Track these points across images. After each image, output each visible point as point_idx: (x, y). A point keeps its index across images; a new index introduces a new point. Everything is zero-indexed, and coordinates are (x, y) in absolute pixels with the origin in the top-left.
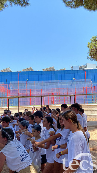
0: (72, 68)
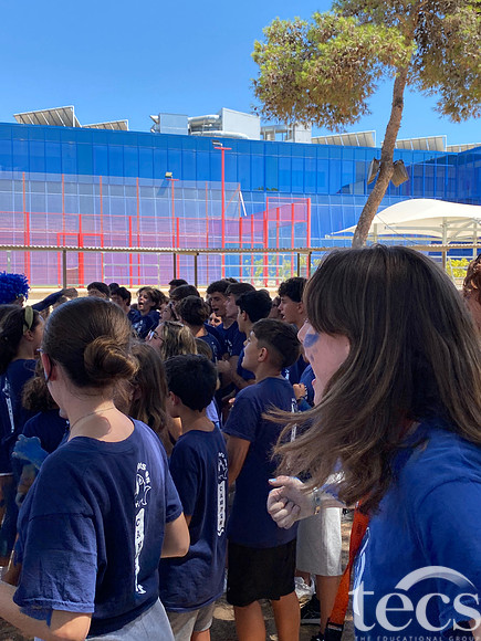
0: (157, 123)
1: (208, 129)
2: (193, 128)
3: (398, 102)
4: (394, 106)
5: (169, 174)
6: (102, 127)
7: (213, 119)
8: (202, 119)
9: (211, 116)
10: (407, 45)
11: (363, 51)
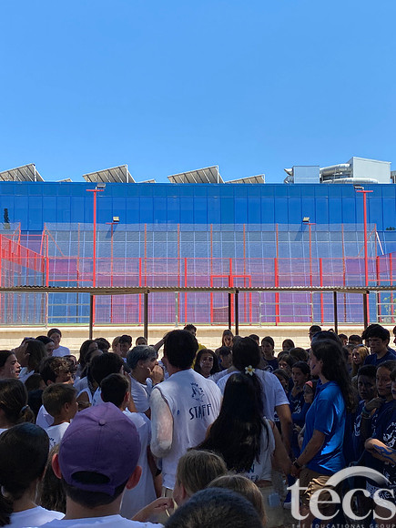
0: (291, 175)
1: (339, 177)
2: (325, 177)
5: (305, 219)
6: (242, 182)
7: (344, 167)
8: (334, 168)
9: (342, 165)
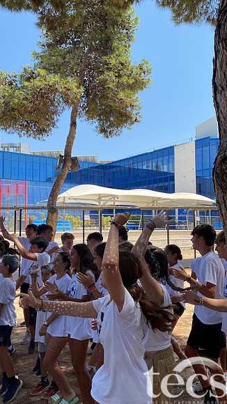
3: (73, 124)
4: (71, 126)
10: (78, 88)
11: (52, 89)
